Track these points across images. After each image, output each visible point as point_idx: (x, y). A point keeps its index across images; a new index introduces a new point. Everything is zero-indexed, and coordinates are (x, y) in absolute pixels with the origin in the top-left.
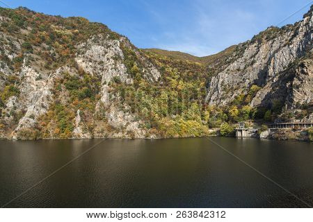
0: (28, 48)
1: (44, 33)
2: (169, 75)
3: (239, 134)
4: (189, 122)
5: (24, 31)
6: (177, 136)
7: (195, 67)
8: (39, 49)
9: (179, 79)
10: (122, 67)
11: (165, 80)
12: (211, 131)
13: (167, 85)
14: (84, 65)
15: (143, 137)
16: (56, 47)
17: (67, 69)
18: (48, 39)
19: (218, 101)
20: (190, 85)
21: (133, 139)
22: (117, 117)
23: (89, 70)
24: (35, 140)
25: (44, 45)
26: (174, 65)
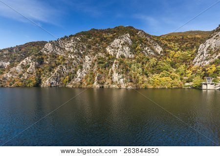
0: (89, 47)
1: (98, 39)
2: (170, 48)
3: (204, 87)
4: (164, 78)
5: (90, 40)
6: (152, 87)
7: (195, 39)
8: (94, 47)
9: (178, 50)
10: (127, 48)
11: (165, 52)
12: (187, 84)
13: (166, 55)
14: (110, 51)
15: (125, 87)
16: (102, 44)
17: (100, 54)
18: (99, 41)
19: (202, 62)
20: (186, 53)
21: (120, 88)
22: (116, 77)
23: (112, 53)
24: (79, 87)
25: (97, 44)
26: (177, 41)
